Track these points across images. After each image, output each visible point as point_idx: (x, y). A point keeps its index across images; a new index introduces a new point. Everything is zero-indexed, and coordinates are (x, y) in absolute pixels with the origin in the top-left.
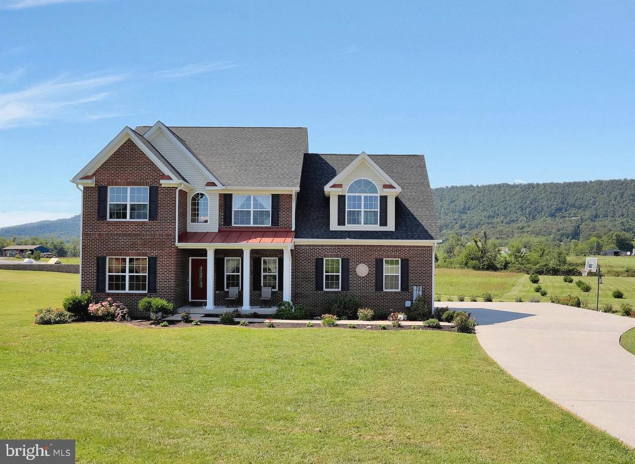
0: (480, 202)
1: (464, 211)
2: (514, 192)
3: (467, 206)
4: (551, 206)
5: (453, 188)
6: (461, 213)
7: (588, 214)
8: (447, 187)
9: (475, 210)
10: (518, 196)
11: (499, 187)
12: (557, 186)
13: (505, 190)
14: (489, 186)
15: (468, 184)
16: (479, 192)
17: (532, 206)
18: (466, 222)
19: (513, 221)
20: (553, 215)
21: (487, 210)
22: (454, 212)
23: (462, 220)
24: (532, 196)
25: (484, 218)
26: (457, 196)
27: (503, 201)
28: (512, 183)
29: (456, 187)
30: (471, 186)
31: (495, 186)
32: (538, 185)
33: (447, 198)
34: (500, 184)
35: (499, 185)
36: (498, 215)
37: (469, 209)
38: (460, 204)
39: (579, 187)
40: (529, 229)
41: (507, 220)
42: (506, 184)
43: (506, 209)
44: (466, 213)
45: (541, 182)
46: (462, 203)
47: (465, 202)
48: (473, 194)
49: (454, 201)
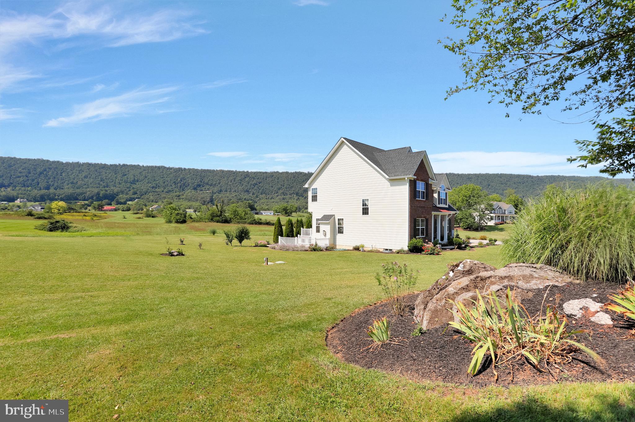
0: (146, 177)
1: (134, 182)
3: (136, 179)
4: (194, 183)
5: (124, 165)
6: (131, 183)
7: (216, 189)
8: (119, 164)
9: (142, 182)
10: (172, 175)
11: (159, 168)
12: (196, 171)
13: (163, 170)
14: (152, 167)
15: (136, 164)
16: (144, 170)
17: (182, 182)
18: (138, 190)
19: (170, 191)
20: (195, 189)
22: (126, 182)
23: (133, 188)
24: (181, 176)
26: (128, 171)
27: (162, 178)
28: (167, 166)
29: (127, 165)
30: (139, 165)
31: (156, 167)
32: (185, 169)
33: (120, 172)
36: (159, 186)
37: (137, 181)
38: (131, 177)
39: (210, 172)
40: (183, 197)
41: (166, 190)
42: (164, 167)
43: (164, 183)
44: (136, 184)
45: (187, 168)
46: (132, 177)
47: (134, 176)
48: (140, 171)
49: (126, 175)
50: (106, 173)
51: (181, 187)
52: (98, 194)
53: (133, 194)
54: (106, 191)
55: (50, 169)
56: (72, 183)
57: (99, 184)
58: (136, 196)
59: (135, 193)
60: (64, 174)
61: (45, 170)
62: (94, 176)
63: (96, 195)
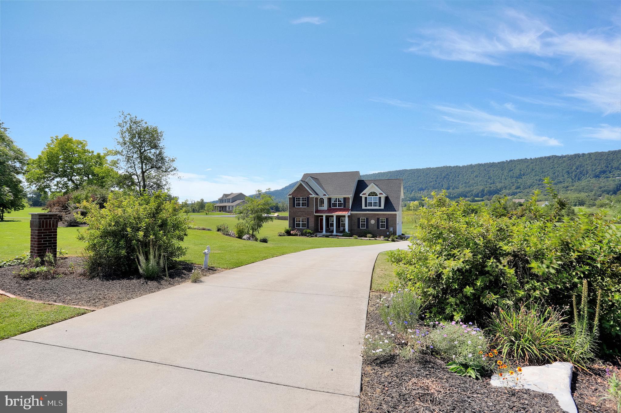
0: (533, 170)
1: (520, 176)
2: (562, 161)
3: (522, 173)
4: (596, 169)
5: (511, 161)
6: (517, 178)
8: (507, 161)
9: (528, 176)
10: (565, 164)
11: (549, 158)
12: (601, 154)
13: (554, 160)
14: (541, 158)
15: (523, 158)
16: (532, 163)
17: (578, 171)
18: (521, 184)
19: (561, 182)
20: (597, 176)
21: (538, 175)
22: (512, 177)
23: (518, 183)
24: (578, 163)
25: (535, 181)
26: (515, 166)
27: (552, 168)
28: (560, 155)
29: (514, 160)
30: (526, 159)
31: (545, 157)
32: (584, 154)
33: (507, 168)
34: (550, 156)
35: (548, 157)
37: (524, 175)
38: (517, 172)
40: (573, 188)
41: (555, 181)
42: (554, 156)
44: (521, 178)
45: (586, 152)
46: (518, 171)
47: (521, 170)
48: (527, 164)
49: (512, 170)
50: (494, 171)
51: (576, 176)
52: (483, 190)
53: (516, 189)
54: (490, 187)
55: (451, 173)
56: (466, 183)
57: (486, 181)
58: (518, 190)
59: (518, 188)
60: (460, 176)
61: (448, 175)
62: (483, 175)
63: (482, 191)
